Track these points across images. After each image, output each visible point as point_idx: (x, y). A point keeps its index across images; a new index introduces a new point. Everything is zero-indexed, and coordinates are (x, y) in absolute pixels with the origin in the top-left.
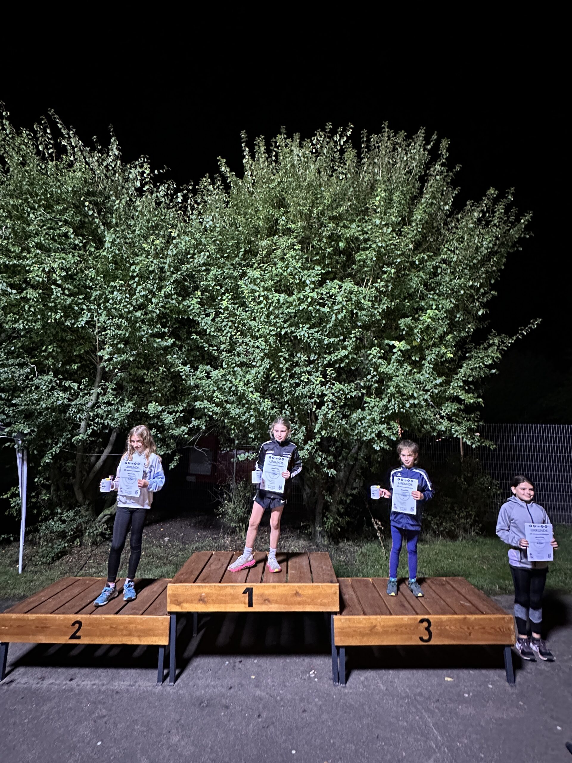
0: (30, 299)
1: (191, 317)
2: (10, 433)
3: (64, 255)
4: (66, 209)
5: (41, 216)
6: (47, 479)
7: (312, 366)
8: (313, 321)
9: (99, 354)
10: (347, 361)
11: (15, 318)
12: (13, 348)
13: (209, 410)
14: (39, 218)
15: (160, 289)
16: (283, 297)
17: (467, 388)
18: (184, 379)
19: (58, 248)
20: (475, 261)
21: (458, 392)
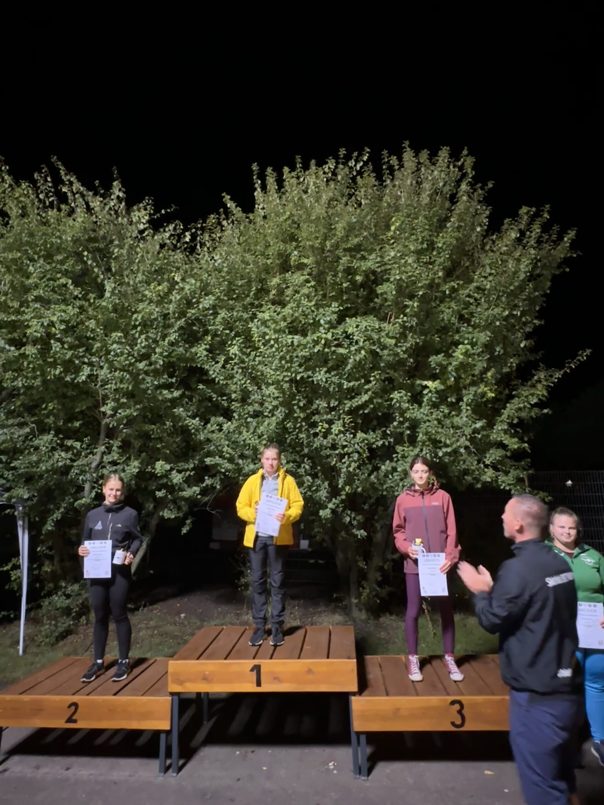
0: (28, 356)
1: (199, 366)
2: (9, 499)
3: (63, 307)
4: (67, 258)
5: (40, 267)
6: (50, 548)
7: (333, 413)
8: (330, 364)
9: (103, 409)
10: (372, 406)
11: (14, 376)
12: (13, 408)
13: (221, 468)
14: (39, 270)
15: (164, 337)
16: (297, 338)
17: (513, 431)
18: (194, 434)
19: (58, 299)
20: (512, 288)
21: (502, 437)
